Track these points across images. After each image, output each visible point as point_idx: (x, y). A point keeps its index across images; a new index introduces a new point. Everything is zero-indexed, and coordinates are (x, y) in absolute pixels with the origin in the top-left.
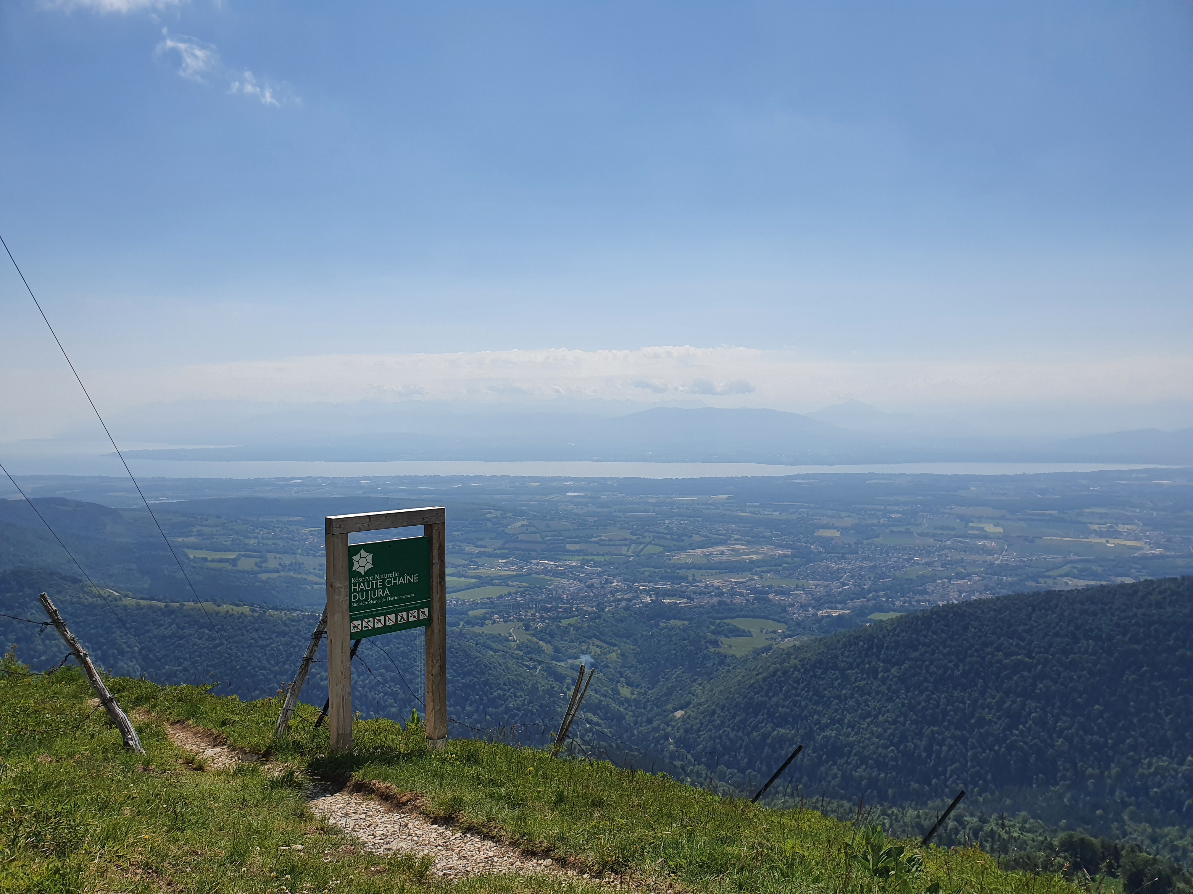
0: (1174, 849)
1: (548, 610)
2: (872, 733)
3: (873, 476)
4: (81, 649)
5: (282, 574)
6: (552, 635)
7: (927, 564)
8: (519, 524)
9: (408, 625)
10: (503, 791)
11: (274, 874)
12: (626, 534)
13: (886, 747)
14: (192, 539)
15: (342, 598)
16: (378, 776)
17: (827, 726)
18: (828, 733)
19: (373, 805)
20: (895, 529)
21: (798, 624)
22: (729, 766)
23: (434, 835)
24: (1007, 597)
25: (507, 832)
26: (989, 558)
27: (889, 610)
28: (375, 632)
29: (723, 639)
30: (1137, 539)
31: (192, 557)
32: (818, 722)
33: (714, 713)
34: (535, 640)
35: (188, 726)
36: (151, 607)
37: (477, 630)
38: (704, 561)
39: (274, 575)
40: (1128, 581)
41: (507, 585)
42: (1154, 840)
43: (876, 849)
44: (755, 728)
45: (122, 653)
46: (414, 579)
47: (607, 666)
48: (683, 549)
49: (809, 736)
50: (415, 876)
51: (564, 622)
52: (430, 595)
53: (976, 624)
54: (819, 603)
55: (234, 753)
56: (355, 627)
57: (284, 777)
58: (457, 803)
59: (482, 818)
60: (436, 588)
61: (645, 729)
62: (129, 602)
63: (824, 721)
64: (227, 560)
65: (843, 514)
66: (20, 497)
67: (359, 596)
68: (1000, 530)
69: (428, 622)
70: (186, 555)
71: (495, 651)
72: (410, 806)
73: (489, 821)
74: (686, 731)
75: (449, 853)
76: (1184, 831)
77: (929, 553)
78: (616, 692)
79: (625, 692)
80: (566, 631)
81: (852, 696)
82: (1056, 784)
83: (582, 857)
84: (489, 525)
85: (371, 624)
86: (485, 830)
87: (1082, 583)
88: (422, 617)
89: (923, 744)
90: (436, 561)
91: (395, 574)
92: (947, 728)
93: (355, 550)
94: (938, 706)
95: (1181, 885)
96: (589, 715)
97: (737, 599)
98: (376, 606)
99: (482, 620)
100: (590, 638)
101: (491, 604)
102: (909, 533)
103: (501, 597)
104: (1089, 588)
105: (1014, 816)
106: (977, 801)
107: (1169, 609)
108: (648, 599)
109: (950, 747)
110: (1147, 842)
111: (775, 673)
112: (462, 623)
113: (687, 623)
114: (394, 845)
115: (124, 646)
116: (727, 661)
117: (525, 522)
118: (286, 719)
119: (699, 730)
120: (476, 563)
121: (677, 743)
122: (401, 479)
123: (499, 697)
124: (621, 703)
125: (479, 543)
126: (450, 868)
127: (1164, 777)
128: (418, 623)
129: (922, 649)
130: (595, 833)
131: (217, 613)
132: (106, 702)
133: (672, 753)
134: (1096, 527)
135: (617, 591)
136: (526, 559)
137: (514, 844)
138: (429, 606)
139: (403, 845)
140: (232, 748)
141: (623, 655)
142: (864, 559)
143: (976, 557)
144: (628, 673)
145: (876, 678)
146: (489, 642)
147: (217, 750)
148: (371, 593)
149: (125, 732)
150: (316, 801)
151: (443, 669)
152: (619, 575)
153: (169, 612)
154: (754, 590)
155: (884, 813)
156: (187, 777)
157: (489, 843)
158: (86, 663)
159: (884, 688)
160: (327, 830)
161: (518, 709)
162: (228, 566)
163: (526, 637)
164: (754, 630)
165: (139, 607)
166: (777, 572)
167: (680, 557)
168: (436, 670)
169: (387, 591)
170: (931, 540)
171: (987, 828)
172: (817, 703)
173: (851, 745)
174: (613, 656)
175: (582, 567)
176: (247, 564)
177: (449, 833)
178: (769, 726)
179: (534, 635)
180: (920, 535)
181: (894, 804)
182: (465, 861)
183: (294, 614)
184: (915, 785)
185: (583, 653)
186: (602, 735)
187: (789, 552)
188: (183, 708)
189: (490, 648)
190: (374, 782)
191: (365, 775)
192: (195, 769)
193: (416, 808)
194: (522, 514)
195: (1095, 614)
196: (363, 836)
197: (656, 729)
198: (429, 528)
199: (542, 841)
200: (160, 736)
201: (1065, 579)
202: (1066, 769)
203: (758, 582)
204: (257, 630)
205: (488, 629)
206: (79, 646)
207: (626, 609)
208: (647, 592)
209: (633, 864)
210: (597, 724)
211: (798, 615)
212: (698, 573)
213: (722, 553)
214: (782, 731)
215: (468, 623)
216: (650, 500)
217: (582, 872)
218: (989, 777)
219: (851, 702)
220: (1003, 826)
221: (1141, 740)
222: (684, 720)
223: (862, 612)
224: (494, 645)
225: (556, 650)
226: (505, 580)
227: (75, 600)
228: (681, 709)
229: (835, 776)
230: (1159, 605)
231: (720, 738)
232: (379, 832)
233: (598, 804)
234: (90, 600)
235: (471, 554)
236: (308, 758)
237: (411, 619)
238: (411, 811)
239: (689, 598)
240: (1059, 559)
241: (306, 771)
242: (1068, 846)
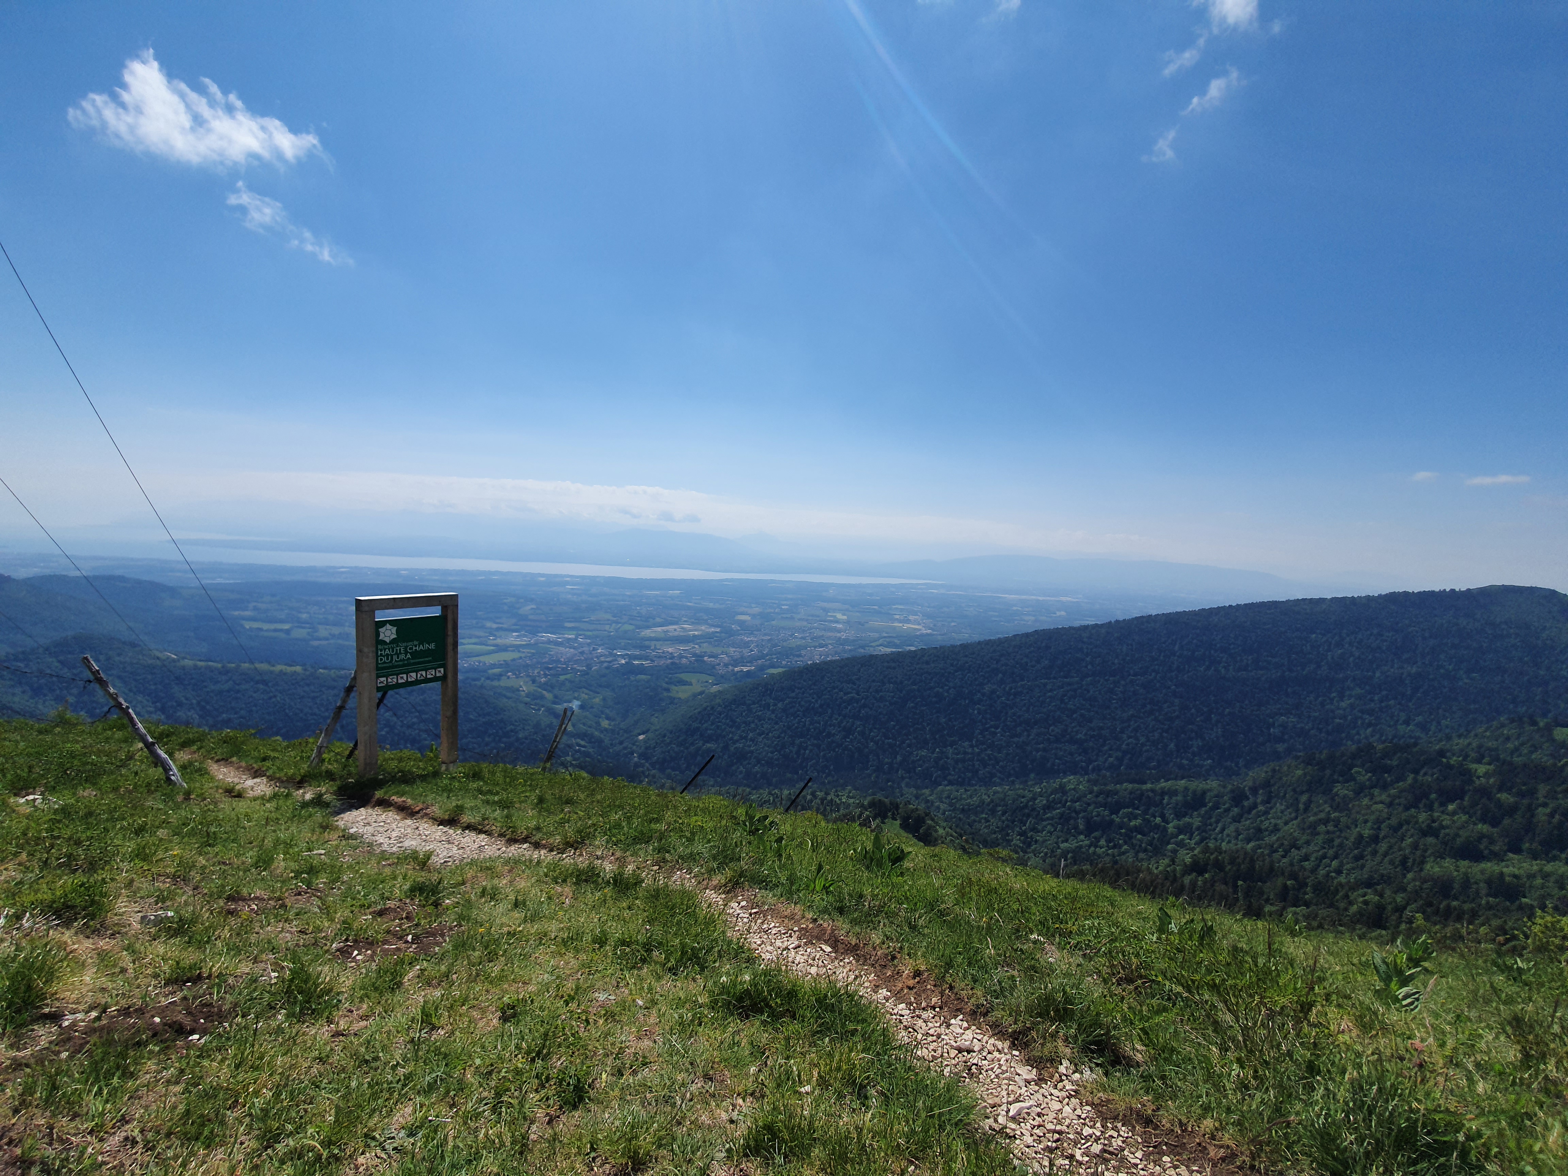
0: (927, 801)
1: (549, 669)
2: (765, 744)
3: (773, 581)
4: (123, 702)
5: (332, 641)
6: (553, 687)
7: (802, 638)
8: (529, 607)
9: (427, 681)
10: (496, 798)
11: (293, 875)
12: (608, 616)
13: (772, 753)
14: (247, 613)
15: (370, 661)
16: (397, 793)
17: (737, 741)
18: (738, 745)
19: (391, 816)
20: (784, 616)
21: (722, 677)
22: (674, 769)
23: (440, 833)
24: (848, 659)
25: (496, 829)
26: (838, 635)
27: (779, 667)
28: (398, 686)
29: (674, 688)
30: (919, 624)
31: (248, 627)
32: (732, 739)
33: (664, 736)
34: (540, 690)
35: (231, 762)
36: (208, 668)
37: (495, 683)
38: (663, 635)
39: (324, 643)
40: (913, 649)
41: (519, 651)
42: (917, 797)
43: (751, 818)
44: (692, 744)
45: (180, 704)
46: (432, 646)
47: (592, 707)
48: (648, 627)
49: (726, 748)
50: (419, 865)
51: (562, 678)
52: (444, 657)
53: (829, 675)
54: (736, 663)
55: (272, 782)
56: (382, 682)
57: (313, 799)
58: (460, 809)
59: (478, 818)
60: (450, 654)
61: (618, 748)
62: (188, 663)
63: (736, 738)
64: (281, 630)
65: (753, 605)
66: (78, 573)
67: (384, 659)
68: (845, 617)
69: (444, 678)
70: (242, 626)
71: (509, 698)
72: (421, 814)
73: (484, 820)
74: (646, 748)
75: (450, 846)
76: (932, 791)
77: (804, 631)
78: (598, 724)
79: (605, 724)
80: (563, 684)
81: (753, 722)
82: (867, 769)
83: (551, 841)
84: (506, 608)
85: (395, 680)
86: (480, 827)
87: (889, 650)
88: (438, 675)
89: (794, 750)
90: (450, 633)
91: (416, 643)
92: (809, 739)
93: (383, 624)
94: (804, 726)
95: (930, 822)
96: (579, 741)
97: (684, 661)
98: (396, 666)
99: (499, 677)
100: (580, 688)
101: (506, 665)
102: (792, 618)
103: (514, 660)
104: (892, 653)
105: (844, 789)
106: (824, 782)
107: (933, 665)
108: (623, 662)
109: (811, 751)
110: (914, 799)
111: (705, 709)
112: (483, 679)
113: (649, 677)
114: (407, 844)
115: (183, 699)
116: (676, 701)
117: (534, 606)
118: (320, 753)
119: (655, 747)
120: (495, 636)
121: (641, 756)
122: (435, 572)
123: (512, 731)
124: (602, 732)
125: (498, 621)
126: (450, 857)
127: (924, 762)
128: (435, 679)
129: (797, 691)
130: (562, 823)
131: (272, 672)
132: (149, 746)
133: (636, 763)
134: (897, 617)
135: (601, 656)
136: (534, 632)
137: (501, 835)
138: (444, 666)
139: (410, 843)
140: (271, 778)
141: (604, 699)
142: (765, 635)
143: (830, 634)
144: (607, 711)
145: (769, 709)
146: (504, 692)
147: (258, 780)
148: (395, 657)
149: (167, 769)
150: (342, 815)
151: (455, 712)
152: (602, 645)
153: (225, 671)
154: (695, 655)
155: (770, 793)
156: (226, 805)
157: (483, 836)
158: (128, 714)
159: (773, 716)
160: (346, 837)
161: (526, 738)
162: (282, 635)
163: (532, 688)
164: (694, 681)
165: (196, 667)
166: (710, 643)
167: (647, 633)
168: (449, 713)
169: (409, 656)
170: (805, 623)
171: (829, 798)
172: (731, 727)
173: (752, 752)
174: (597, 700)
175: (576, 639)
176: (300, 633)
177: (451, 831)
178: (701, 743)
179: (539, 687)
180: (799, 620)
181: (776, 787)
182: (462, 851)
183: (342, 672)
184: (789, 775)
185: (575, 698)
186: (587, 754)
187: (718, 630)
188: (226, 748)
189: (505, 696)
190: (393, 797)
191: (386, 793)
192: (235, 797)
193: (426, 814)
194: (532, 600)
195: (894, 668)
196: (380, 839)
197: (625, 748)
198: (445, 608)
199: (522, 832)
200: (203, 772)
201: (880, 648)
202: (874, 760)
203: (697, 649)
204: (308, 685)
205: (504, 683)
206: (121, 700)
207: (607, 668)
208: (622, 656)
209: (587, 842)
210: (584, 746)
211: (721, 670)
212: (658, 644)
213: (675, 630)
214: (709, 745)
215: (488, 678)
216: (628, 593)
217: (551, 850)
218: (832, 767)
219: (753, 726)
220: (838, 796)
221: (914, 741)
222: (645, 741)
223: (762, 669)
224: (509, 694)
225: (556, 697)
226: (517, 648)
227: (135, 661)
228: (643, 734)
229: (741, 772)
230: (927, 663)
231: (669, 752)
232: (394, 834)
233: (569, 802)
234: (150, 662)
235: (491, 628)
236: (338, 783)
237: (429, 676)
238: (422, 817)
239: (652, 661)
240: (876, 635)
241: (336, 793)
242: (872, 804)
